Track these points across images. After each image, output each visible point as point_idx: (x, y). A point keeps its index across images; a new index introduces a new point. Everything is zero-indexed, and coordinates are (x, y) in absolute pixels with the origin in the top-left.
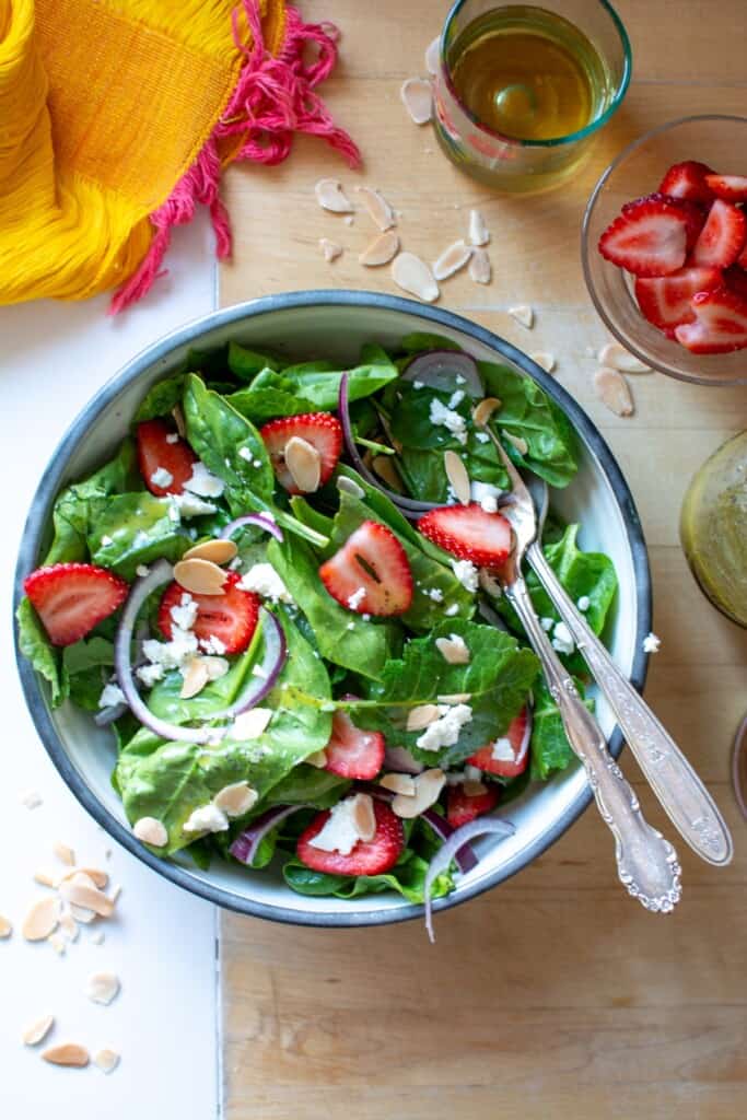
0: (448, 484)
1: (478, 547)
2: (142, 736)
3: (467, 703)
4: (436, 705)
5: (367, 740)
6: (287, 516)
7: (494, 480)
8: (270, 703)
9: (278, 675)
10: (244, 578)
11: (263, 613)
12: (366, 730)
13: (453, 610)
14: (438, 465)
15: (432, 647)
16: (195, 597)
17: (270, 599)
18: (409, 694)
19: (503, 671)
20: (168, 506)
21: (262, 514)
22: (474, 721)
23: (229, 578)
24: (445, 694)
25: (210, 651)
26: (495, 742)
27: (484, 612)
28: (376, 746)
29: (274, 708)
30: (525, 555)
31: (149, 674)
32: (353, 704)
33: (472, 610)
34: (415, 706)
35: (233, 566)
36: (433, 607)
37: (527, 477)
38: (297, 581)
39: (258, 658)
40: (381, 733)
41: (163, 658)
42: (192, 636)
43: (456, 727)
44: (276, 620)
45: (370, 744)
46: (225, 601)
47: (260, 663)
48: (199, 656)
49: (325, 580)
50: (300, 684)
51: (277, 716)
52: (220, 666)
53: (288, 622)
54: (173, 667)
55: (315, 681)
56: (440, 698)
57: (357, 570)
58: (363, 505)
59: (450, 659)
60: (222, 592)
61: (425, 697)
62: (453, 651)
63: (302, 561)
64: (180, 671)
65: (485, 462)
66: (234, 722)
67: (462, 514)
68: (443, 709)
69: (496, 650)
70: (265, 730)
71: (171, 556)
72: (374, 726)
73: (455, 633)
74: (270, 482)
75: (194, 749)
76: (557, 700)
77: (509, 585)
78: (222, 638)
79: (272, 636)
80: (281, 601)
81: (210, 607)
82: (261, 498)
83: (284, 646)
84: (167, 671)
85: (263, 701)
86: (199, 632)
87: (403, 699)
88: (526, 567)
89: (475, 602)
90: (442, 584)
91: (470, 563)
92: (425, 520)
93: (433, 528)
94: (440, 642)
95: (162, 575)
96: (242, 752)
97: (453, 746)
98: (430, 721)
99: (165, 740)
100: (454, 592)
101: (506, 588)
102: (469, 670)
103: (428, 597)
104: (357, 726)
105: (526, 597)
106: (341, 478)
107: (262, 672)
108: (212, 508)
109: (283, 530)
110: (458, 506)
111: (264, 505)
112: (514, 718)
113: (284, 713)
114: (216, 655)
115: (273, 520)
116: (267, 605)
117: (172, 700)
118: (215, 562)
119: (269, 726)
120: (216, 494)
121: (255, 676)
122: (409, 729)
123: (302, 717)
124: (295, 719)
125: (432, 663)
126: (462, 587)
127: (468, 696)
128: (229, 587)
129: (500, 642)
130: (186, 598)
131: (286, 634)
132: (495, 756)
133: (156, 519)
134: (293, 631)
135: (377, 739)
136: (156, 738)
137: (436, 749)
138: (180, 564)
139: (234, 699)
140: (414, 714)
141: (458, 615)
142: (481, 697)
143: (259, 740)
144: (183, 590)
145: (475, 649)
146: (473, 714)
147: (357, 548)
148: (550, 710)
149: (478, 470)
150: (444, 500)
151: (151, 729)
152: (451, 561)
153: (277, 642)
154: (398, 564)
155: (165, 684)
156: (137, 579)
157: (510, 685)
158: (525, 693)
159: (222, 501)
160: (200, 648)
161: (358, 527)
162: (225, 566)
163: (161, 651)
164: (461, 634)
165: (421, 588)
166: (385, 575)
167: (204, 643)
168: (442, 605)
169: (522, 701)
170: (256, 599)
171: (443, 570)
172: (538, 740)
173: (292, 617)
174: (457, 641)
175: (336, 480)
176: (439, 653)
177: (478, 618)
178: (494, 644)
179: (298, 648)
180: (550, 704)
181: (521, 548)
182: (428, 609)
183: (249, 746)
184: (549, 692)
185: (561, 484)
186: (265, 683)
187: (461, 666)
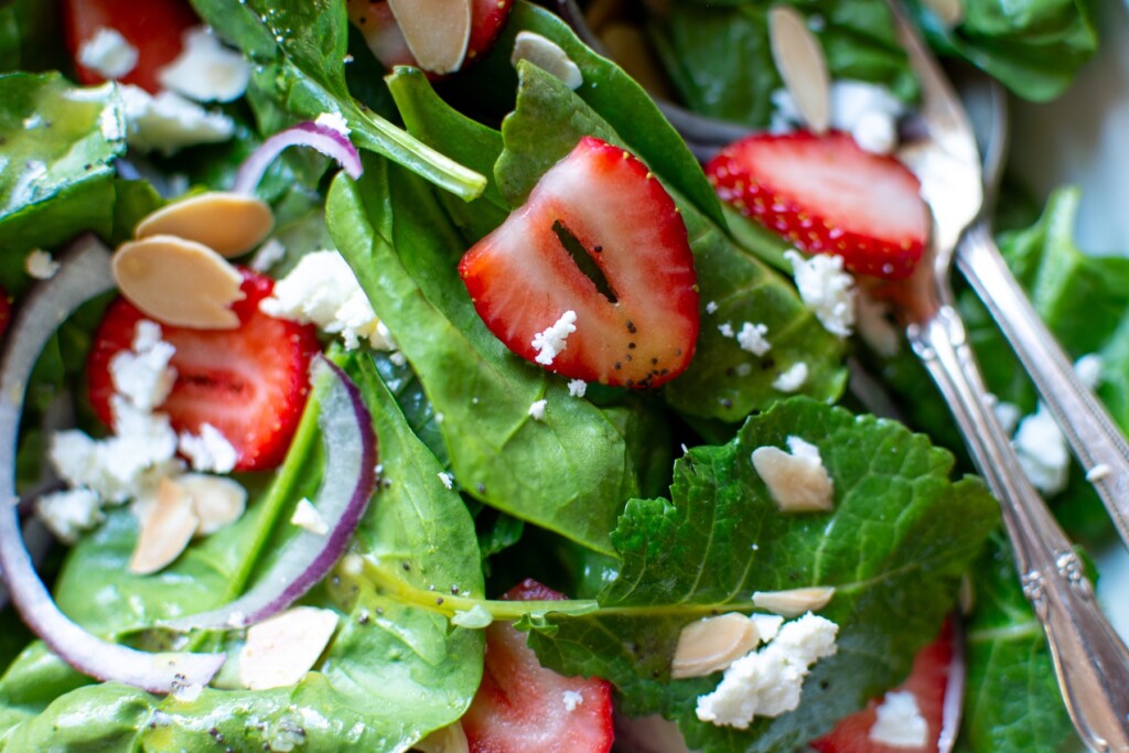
0: (778, 83)
1: (854, 227)
2: (32, 663)
3: (824, 611)
4: (748, 613)
5: (572, 699)
6: (382, 124)
7: (886, 78)
8: (334, 594)
9: (353, 529)
10: (281, 287)
11: (321, 373)
12: (571, 675)
13: (793, 376)
14: (755, 43)
15: (741, 468)
16: (168, 332)
17: (338, 338)
18: (683, 587)
19: (913, 534)
20: (100, 107)
21: (322, 120)
22: (840, 652)
23: (247, 286)
24: (769, 587)
25: (201, 463)
26: (880, 700)
27: (863, 389)
28: (594, 716)
29: (344, 608)
30: (955, 256)
31: (65, 513)
32: (536, 609)
33: (839, 380)
34: (697, 617)
35: (263, 260)
36: (744, 369)
37: (960, 75)
38: (398, 285)
39: (306, 484)
40: (605, 682)
41: (93, 477)
42: (162, 425)
43: (795, 671)
44: (354, 392)
45: (580, 710)
46: (239, 343)
47: (313, 497)
48: (174, 475)
49: (476, 288)
50: (406, 553)
51: (349, 630)
52: (223, 500)
53: (382, 396)
54: (119, 497)
55: (443, 549)
56: (758, 596)
57: (557, 265)
58: (577, 100)
59: (785, 498)
60: (231, 320)
61: (719, 595)
62: (793, 479)
63: (422, 244)
64: (136, 509)
65: (863, 40)
66: (244, 640)
67: (812, 151)
68: (765, 626)
69: (896, 479)
70: (317, 667)
71: (108, 228)
72: (592, 663)
73: (800, 434)
74: (340, 33)
75: (135, 709)
76: (1041, 607)
77: (922, 322)
78: (230, 431)
79: (343, 429)
80: (364, 342)
81: (203, 358)
82: (318, 78)
83: (370, 455)
84: (107, 508)
85: (316, 590)
86: (178, 414)
87: (665, 600)
88: (959, 284)
89: (841, 361)
90: (768, 310)
91: (837, 261)
92: (724, 161)
93: (745, 177)
94: (764, 457)
95: (85, 276)
96: (253, 722)
97: (787, 714)
98: (734, 656)
99: (79, 678)
100: (797, 335)
101: (912, 331)
102: (829, 529)
103: (733, 343)
104: (545, 662)
105: (965, 353)
106: (525, 36)
107: (316, 519)
108: (221, 126)
109: (370, 159)
110: (801, 135)
111: (325, 97)
112: (925, 641)
113: (366, 622)
114: (210, 473)
115: (345, 131)
116: (333, 353)
117: (110, 577)
118: (217, 248)
119: (327, 654)
120: (228, 91)
121: (298, 529)
122: (677, 674)
123: (406, 635)
124: (394, 640)
125: (739, 507)
126: (815, 323)
127: (825, 594)
128: (246, 309)
129: (909, 460)
130: (146, 333)
131: (377, 428)
132: (879, 735)
133: (74, 137)
134: (391, 419)
135: (596, 698)
136: (62, 669)
137: (742, 723)
138: (127, 247)
139: (248, 583)
140: (693, 634)
141: (806, 388)
142: (858, 597)
143: (298, 692)
144: (142, 315)
145: (846, 472)
146: (839, 637)
147: (557, 206)
148: (1017, 627)
149: (847, 56)
150: (766, 121)
151: (52, 647)
152: (791, 256)
153: (355, 445)
154: (661, 254)
155: (102, 538)
156: (30, 287)
157: (924, 567)
158: (954, 584)
159: (241, 109)
160: (179, 454)
161: (563, 152)
162: (241, 261)
163: (89, 461)
164: (813, 437)
165: (716, 319)
166: (628, 278)
167: (188, 444)
168: (767, 365)
169: (945, 604)
170: (309, 338)
171: (770, 279)
172: (983, 697)
173: (394, 385)
174: (804, 454)
175: (512, 42)
176: (759, 484)
177: (850, 400)
178: (893, 464)
179: (403, 459)
180: (1014, 613)
181: (946, 239)
182: (731, 372)
183: (270, 707)
184: (1016, 582)
185: (1040, 90)
186: (320, 547)
187: (811, 518)
